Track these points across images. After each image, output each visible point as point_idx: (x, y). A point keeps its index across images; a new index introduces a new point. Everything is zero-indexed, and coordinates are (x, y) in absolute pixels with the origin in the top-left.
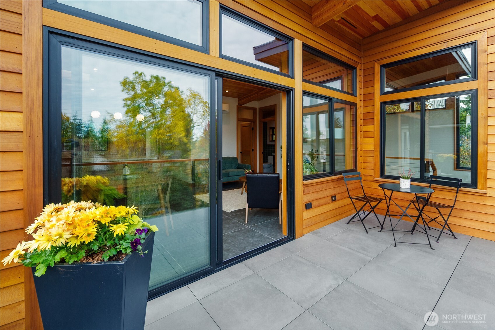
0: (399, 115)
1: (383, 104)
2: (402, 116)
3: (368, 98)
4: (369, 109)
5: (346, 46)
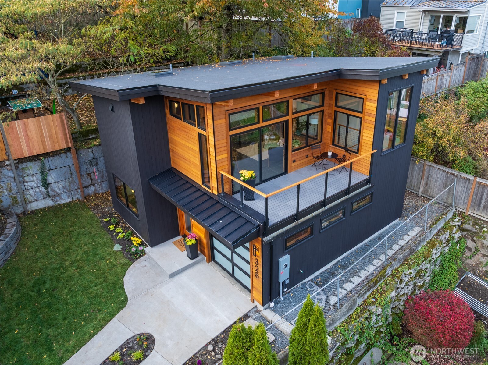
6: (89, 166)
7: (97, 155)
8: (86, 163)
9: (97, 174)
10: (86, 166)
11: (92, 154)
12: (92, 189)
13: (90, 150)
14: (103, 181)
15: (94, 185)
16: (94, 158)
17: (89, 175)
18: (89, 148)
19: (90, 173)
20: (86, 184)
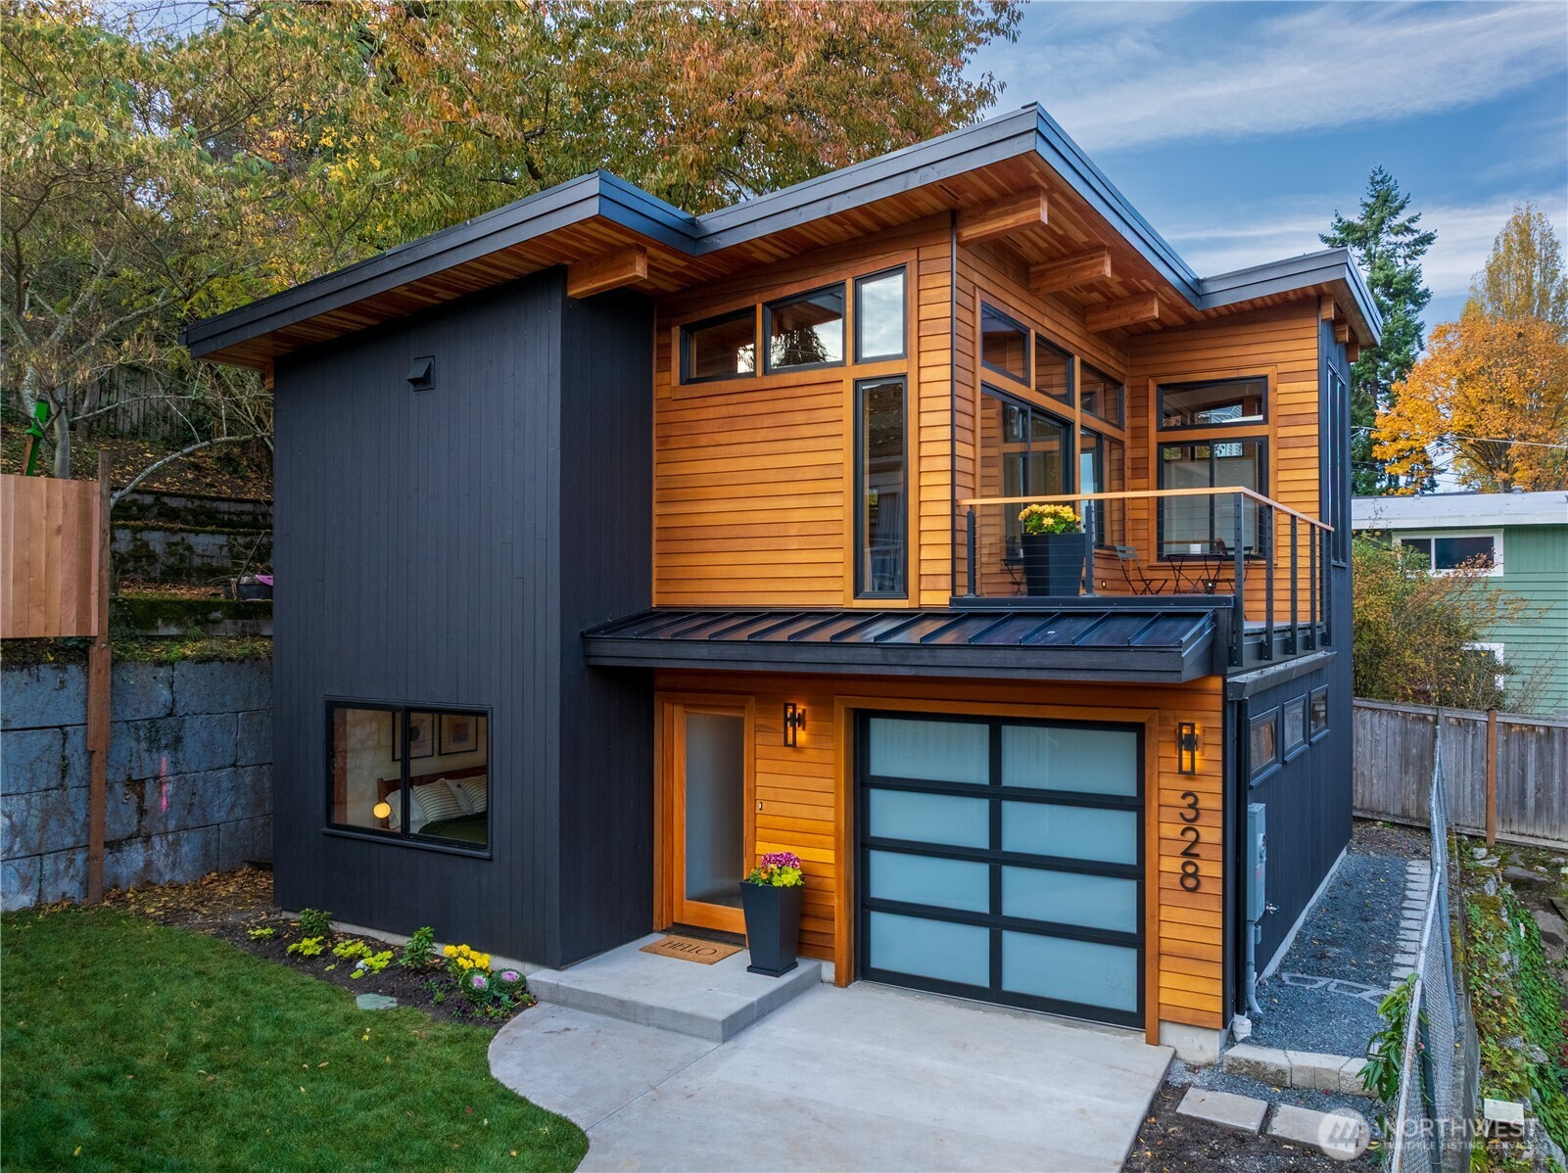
0: (1173, 465)
1: (1162, 445)
2: (1177, 468)
3: (1140, 433)
4: (1141, 453)
5: (1113, 351)
6: (144, 745)
7: (187, 701)
8: (137, 728)
9: (168, 788)
10: (133, 744)
11: (165, 694)
12: (135, 857)
13: (162, 672)
14: (186, 829)
15: (148, 839)
16: (170, 714)
17: (136, 785)
18: (160, 663)
19: (142, 781)
20: (117, 830)
